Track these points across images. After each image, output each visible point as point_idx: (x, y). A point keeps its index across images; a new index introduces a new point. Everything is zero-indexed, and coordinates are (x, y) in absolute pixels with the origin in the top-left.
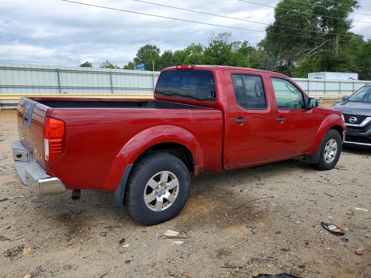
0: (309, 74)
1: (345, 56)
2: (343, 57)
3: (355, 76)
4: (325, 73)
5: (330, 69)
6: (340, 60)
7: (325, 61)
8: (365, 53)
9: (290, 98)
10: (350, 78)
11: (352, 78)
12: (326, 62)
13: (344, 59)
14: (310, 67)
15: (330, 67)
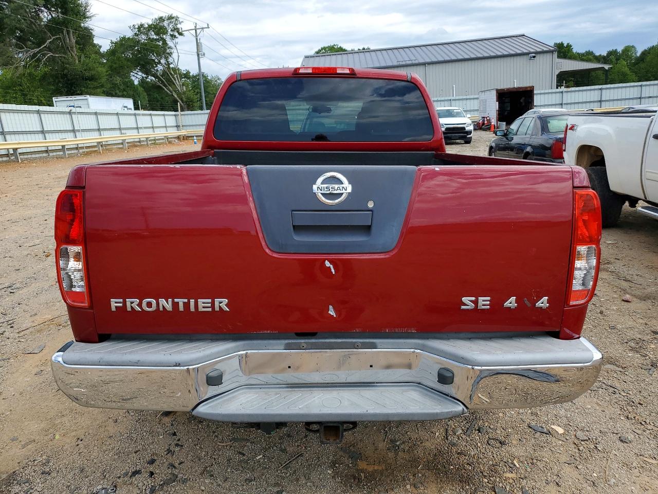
0: (54, 99)
1: (94, 69)
2: (90, 69)
3: (129, 103)
4: (85, 98)
5: (72, 91)
6: (87, 74)
7: (60, 75)
8: (115, 66)
9: (47, 147)
10: (125, 107)
11: (126, 107)
12: (62, 78)
13: (93, 72)
14: (21, 86)
15: (72, 86)
